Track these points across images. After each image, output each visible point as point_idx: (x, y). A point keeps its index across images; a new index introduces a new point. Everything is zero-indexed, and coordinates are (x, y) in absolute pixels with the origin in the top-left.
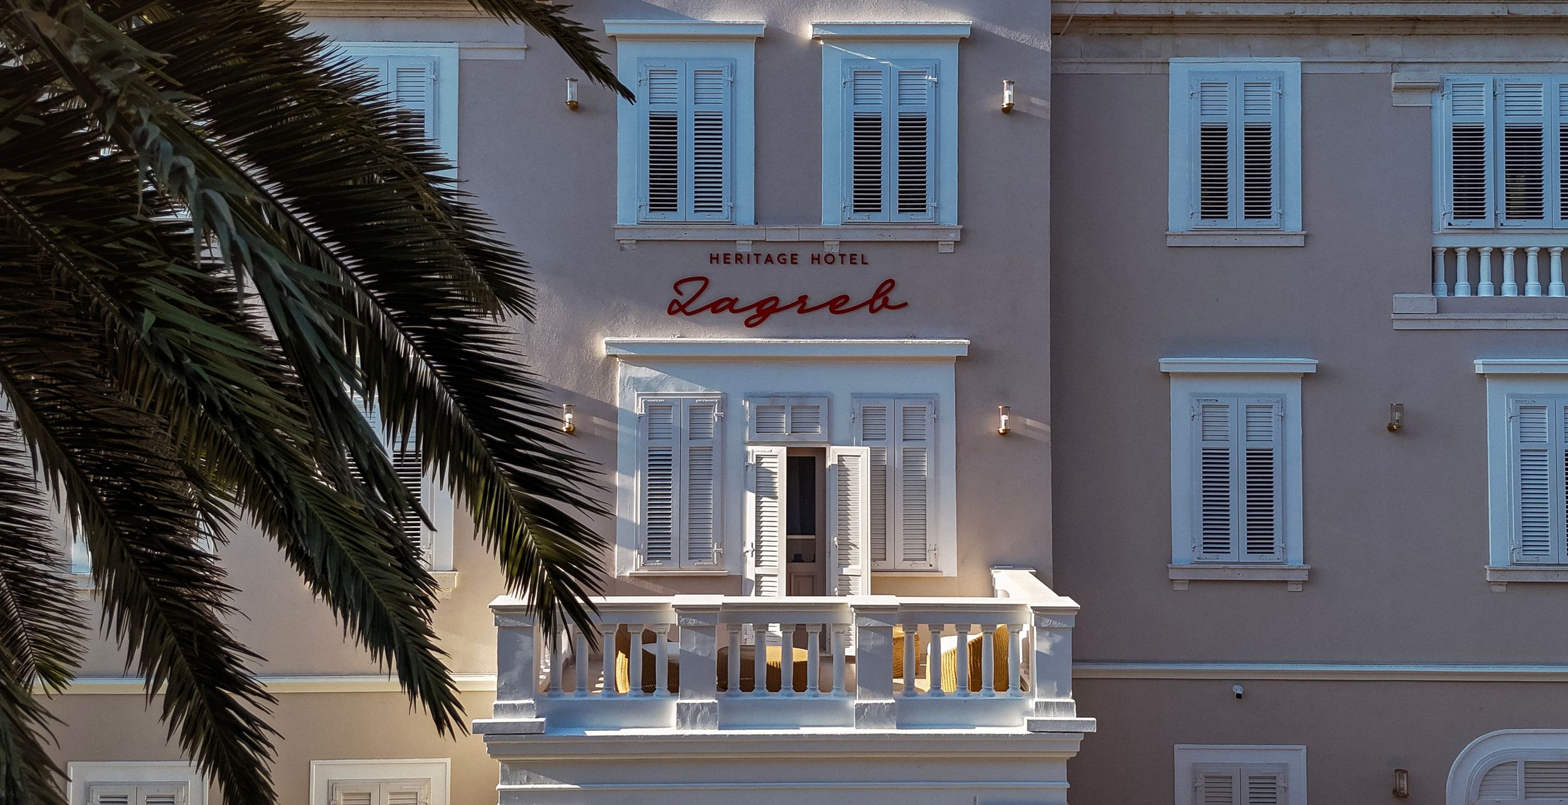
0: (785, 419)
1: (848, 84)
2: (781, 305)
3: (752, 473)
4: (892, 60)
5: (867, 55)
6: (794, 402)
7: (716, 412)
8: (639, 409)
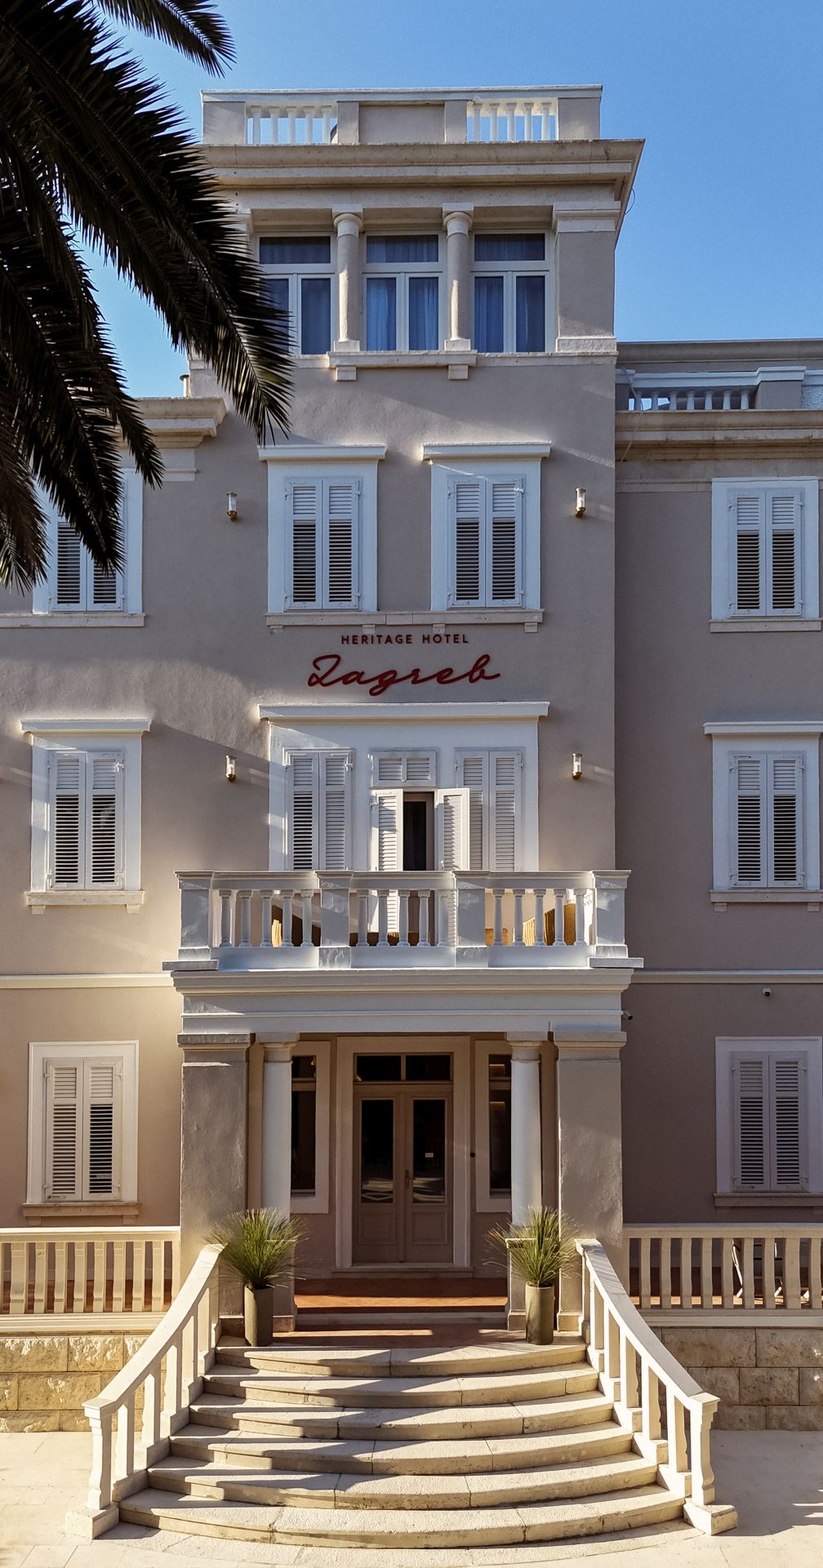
0: (402, 770)
1: (452, 495)
2: (398, 677)
3: (376, 812)
4: (486, 475)
5: (467, 472)
6: (408, 755)
7: (346, 764)
8: (286, 761)
